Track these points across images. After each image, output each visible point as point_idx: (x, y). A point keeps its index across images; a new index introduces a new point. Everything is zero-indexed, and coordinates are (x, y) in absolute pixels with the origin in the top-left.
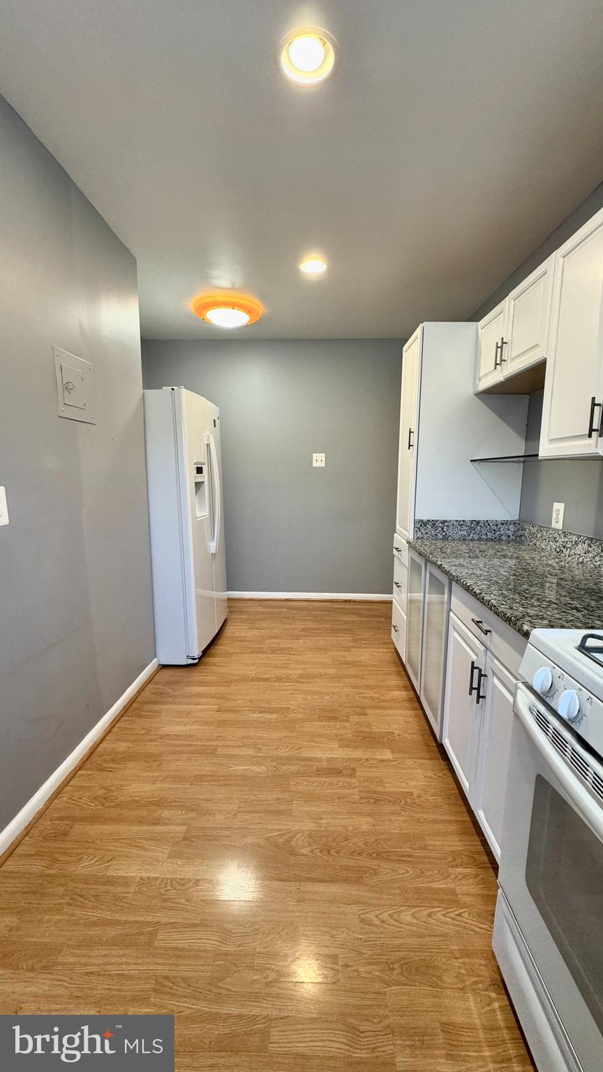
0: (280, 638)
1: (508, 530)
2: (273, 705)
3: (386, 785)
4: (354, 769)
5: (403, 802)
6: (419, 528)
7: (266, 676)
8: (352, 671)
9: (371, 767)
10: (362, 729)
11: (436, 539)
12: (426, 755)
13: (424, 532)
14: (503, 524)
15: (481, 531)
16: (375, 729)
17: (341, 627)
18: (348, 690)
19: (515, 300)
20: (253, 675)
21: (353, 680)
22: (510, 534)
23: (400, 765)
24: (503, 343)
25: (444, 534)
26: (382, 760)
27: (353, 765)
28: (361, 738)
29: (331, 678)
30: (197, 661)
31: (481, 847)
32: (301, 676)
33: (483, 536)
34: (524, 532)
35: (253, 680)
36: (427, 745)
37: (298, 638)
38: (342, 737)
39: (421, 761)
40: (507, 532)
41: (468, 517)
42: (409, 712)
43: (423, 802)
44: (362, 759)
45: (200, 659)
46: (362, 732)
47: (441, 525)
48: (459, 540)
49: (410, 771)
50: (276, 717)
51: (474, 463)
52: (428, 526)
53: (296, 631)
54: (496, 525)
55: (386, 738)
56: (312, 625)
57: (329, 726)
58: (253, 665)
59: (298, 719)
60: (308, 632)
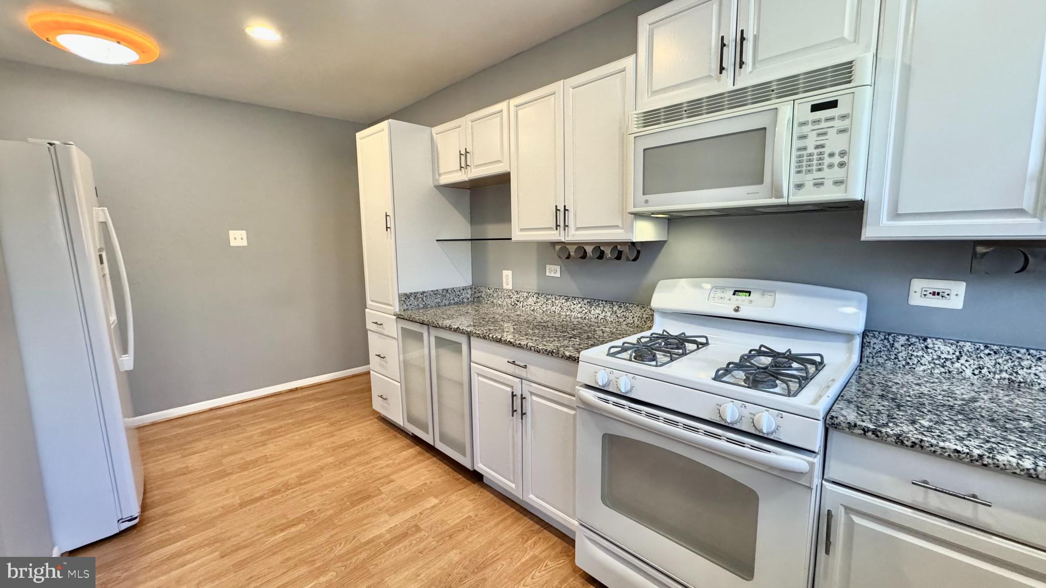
0: (240, 452)
1: (467, 293)
2: (291, 517)
3: (449, 522)
4: (416, 526)
5: (469, 525)
6: (404, 301)
7: (257, 495)
8: (352, 452)
9: (428, 516)
10: (399, 493)
11: (419, 309)
12: (461, 486)
13: (408, 304)
14: (463, 290)
15: (450, 297)
16: (410, 488)
17: (307, 416)
18: (361, 469)
19: (472, 122)
20: (239, 501)
21: (358, 459)
22: (469, 297)
23: (448, 503)
24: (467, 152)
25: (424, 303)
26: (434, 507)
27: (412, 524)
28: (403, 500)
29: (335, 466)
30: (136, 521)
31: (531, 522)
32: (300, 477)
33: (452, 301)
34: (480, 294)
35: (241, 506)
36: (457, 480)
37: (264, 444)
38: (386, 508)
39: (460, 492)
40: (467, 295)
41: (440, 287)
42: (426, 463)
43: (481, 517)
44: (416, 515)
45: (141, 516)
46: (400, 496)
47: (421, 296)
48: (435, 307)
49: (458, 503)
50: (305, 525)
51: (438, 242)
52: (411, 298)
53: (255, 437)
54: (460, 291)
55: (423, 490)
56: (269, 426)
57: (368, 506)
58: (227, 491)
59: (331, 515)
60: (271, 434)
